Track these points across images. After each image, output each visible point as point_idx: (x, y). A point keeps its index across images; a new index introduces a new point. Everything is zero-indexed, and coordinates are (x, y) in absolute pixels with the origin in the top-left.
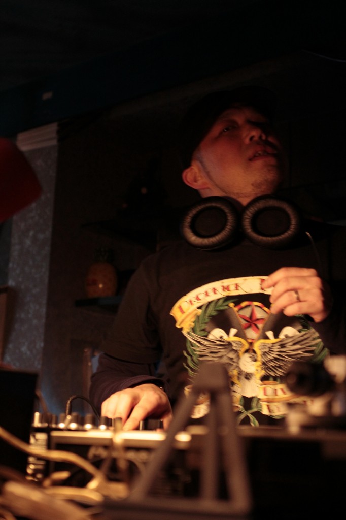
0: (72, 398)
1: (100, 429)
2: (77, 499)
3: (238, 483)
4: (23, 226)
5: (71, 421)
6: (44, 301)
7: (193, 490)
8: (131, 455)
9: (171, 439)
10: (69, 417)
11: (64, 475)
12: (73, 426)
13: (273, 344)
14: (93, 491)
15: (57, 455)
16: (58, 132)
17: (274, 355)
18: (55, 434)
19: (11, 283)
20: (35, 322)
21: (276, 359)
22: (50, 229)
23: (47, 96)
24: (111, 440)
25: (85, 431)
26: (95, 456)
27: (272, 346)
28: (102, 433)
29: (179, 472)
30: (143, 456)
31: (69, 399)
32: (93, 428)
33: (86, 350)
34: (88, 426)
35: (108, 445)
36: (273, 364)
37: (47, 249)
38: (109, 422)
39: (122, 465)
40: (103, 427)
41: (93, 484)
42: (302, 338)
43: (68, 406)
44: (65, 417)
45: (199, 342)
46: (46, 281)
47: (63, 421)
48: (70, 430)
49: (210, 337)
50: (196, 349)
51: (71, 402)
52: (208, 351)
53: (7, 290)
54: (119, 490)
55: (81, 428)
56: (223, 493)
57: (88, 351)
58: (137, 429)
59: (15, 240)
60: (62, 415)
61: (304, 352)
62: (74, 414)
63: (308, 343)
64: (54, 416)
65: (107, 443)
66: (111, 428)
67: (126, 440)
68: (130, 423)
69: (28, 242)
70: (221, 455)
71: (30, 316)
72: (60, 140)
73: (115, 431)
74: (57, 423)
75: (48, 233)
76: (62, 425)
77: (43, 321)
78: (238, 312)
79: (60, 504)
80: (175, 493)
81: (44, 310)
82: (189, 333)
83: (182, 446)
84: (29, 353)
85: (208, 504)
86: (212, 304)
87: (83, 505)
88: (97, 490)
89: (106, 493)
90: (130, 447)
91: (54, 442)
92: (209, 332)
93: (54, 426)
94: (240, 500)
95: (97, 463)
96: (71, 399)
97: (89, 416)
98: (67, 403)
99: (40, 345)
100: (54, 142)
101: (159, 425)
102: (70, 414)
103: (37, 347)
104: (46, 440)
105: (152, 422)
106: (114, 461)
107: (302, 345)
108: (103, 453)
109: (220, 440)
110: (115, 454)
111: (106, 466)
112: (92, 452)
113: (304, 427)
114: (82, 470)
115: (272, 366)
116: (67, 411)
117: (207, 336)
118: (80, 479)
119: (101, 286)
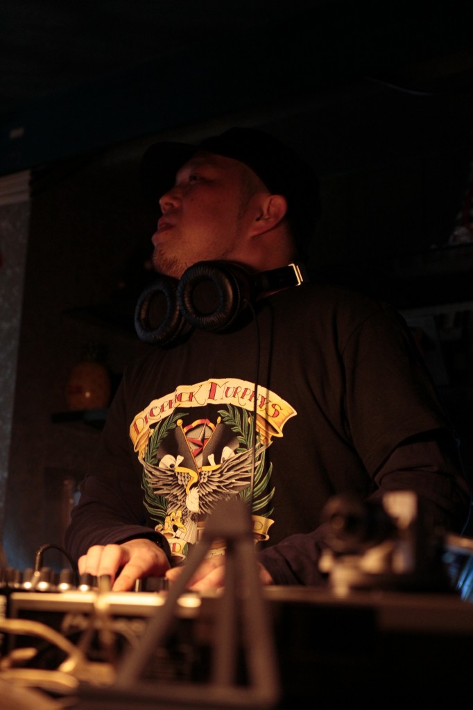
0: (44, 547)
1: (80, 591)
2: (46, 686)
3: (262, 664)
5: (40, 580)
7: (202, 672)
8: (121, 626)
9: (172, 604)
10: (37, 574)
11: (28, 653)
12: (43, 585)
13: (213, 471)
14: (66, 674)
15: (18, 625)
16: (31, 183)
17: (213, 487)
18: (17, 596)
21: (215, 491)
22: (19, 316)
23: (16, 133)
24: (92, 605)
25: (58, 592)
26: (71, 627)
27: (212, 475)
28: (83, 596)
29: (186, 649)
30: (137, 626)
31: (39, 549)
32: (70, 589)
33: (66, 482)
34: (64, 586)
35: (88, 612)
36: (210, 499)
37: (14, 344)
38: (92, 581)
39: (107, 638)
40: (84, 587)
41: (68, 666)
42: (238, 461)
43: (38, 558)
44: (32, 574)
45: (150, 472)
47: (30, 579)
48: (38, 591)
49: (161, 466)
50: (149, 481)
51: (41, 553)
52: (161, 483)
54: (101, 674)
55: (53, 588)
56: (242, 677)
57: (69, 484)
58: (131, 589)
60: (29, 571)
61: (236, 480)
62: (45, 569)
63: (243, 468)
64: (17, 572)
65: (87, 609)
66: (95, 589)
67: (112, 606)
68: (121, 582)
70: (240, 625)
72: (33, 194)
73: (99, 593)
74: (21, 582)
75: (16, 321)
76: (27, 585)
78: (187, 433)
79: (20, 692)
80: (179, 677)
82: (144, 459)
83: (187, 614)
85: (222, 691)
86: (166, 422)
87: (52, 694)
88: (72, 673)
89: (84, 677)
90: (117, 614)
91: (15, 608)
92: (159, 460)
93: (17, 585)
94: (265, 686)
95: (74, 636)
96: (42, 549)
97: (65, 572)
98: (36, 555)
99: (3, 475)
100: (25, 197)
101: (161, 585)
102: (39, 570)
104: (5, 605)
105: (152, 582)
106: (97, 633)
107: (235, 471)
108: (82, 623)
109: (239, 605)
110: (99, 624)
111: (85, 640)
112: (68, 622)
113: (355, 588)
114: (53, 647)
115: (210, 501)
116: (37, 566)
117: (157, 465)
118: (50, 658)
119: (88, 395)
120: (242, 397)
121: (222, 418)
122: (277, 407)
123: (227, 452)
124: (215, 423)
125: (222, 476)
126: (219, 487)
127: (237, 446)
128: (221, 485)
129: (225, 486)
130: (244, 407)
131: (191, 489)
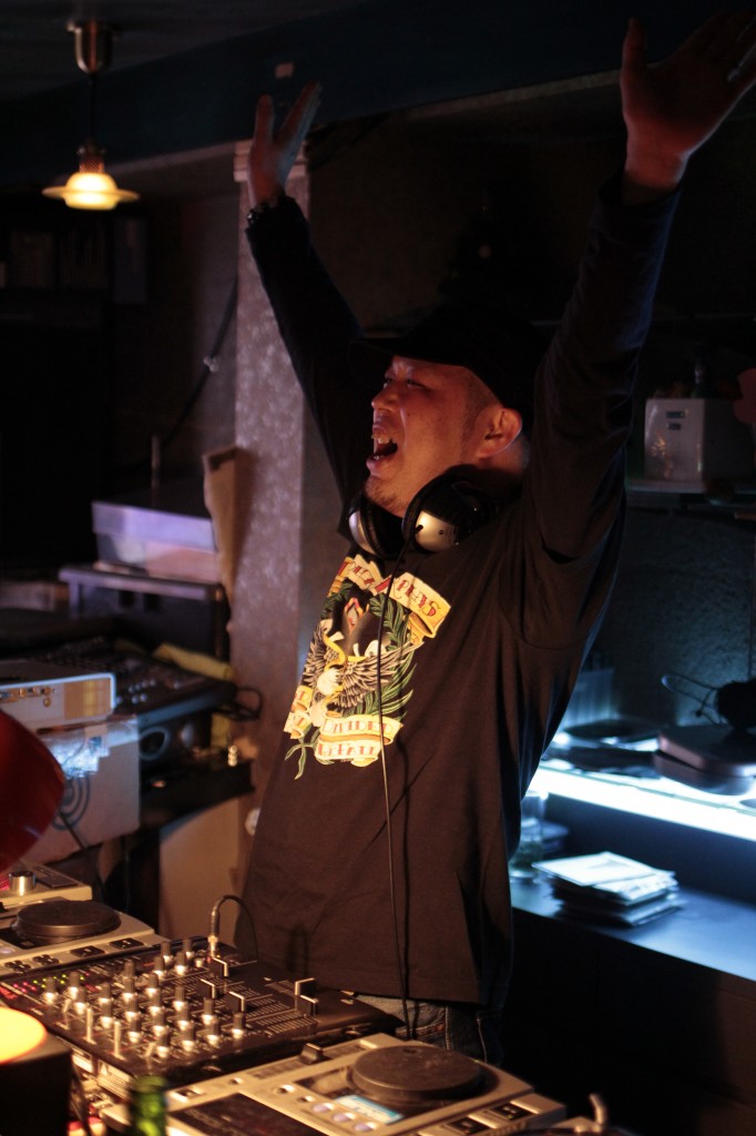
4: (255, 332)
6: (298, 487)
13: (359, 663)
19: (241, 441)
20: (284, 523)
21: (356, 686)
27: (357, 667)
36: (350, 693)
46: (300, 448)
53: (235, 454)
59: (243, 358)
63: (390, 665)
69: (266, 366)
71: (275, 511)
77: (298, 524)
81: (297, 505)
84: (276, 580)
99: (295, 568)
103: (289, 571)
120: (399, 589)
121: (371, 606)
122: (434, 605)
123: (373, 646)
124: (364, 610)
125: (366, 670)
126: (360, 681)
127: (389, 643)
128: (363, 680)
129: (367, 682)
130: (398, 601)
131: (331, 667)
